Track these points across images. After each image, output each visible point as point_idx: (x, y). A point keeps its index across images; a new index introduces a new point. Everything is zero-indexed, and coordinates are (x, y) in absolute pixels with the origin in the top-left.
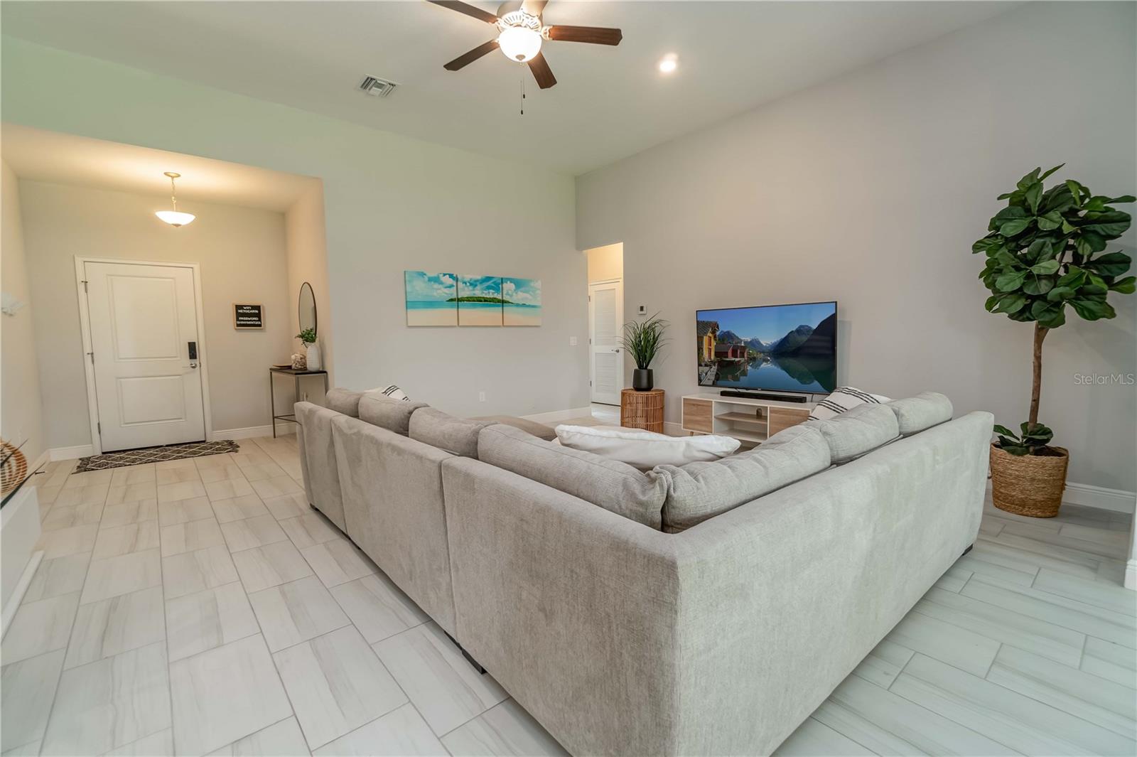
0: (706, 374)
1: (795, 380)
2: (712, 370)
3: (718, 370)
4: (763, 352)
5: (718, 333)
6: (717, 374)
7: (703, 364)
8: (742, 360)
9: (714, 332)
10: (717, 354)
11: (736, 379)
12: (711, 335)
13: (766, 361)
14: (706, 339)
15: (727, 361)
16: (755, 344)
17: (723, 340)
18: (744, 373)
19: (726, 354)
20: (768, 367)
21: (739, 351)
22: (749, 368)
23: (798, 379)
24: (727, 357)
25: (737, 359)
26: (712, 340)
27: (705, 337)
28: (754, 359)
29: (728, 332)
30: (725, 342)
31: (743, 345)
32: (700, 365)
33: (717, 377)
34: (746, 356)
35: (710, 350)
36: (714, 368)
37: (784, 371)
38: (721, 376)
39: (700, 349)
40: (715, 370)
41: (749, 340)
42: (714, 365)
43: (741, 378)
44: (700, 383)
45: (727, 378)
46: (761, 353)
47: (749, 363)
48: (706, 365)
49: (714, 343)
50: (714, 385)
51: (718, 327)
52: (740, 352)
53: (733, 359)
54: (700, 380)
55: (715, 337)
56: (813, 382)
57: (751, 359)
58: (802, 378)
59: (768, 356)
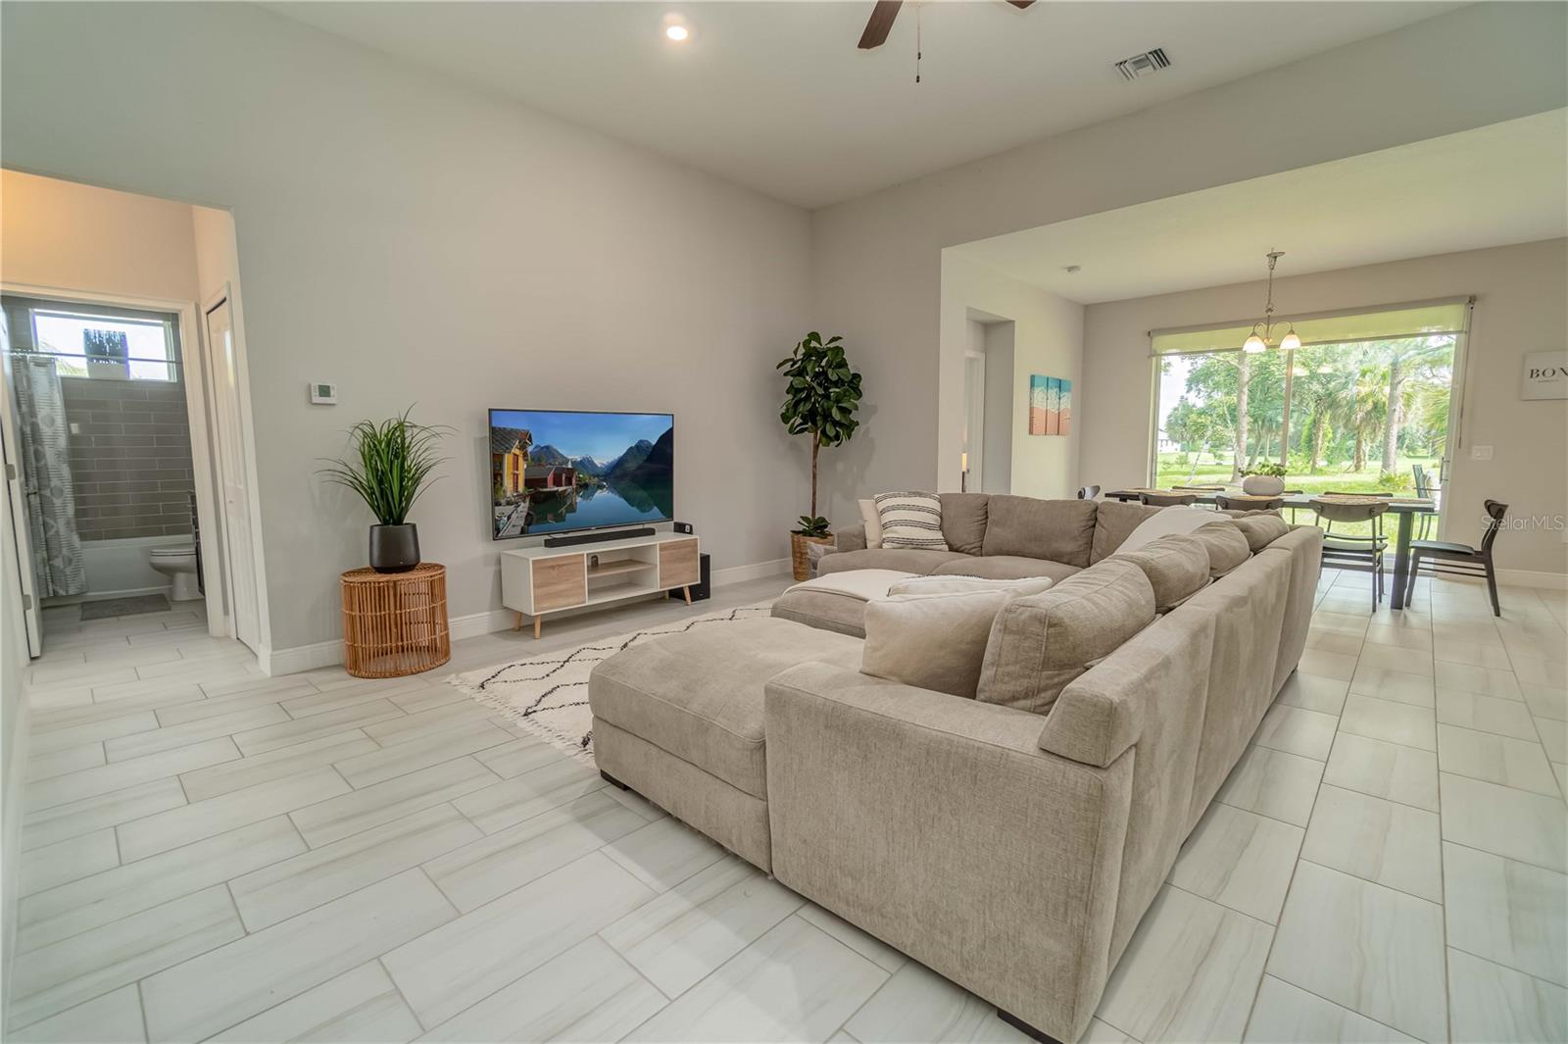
0: (509, 517)
1: (635, 509)
2: (519, 509)
3: (529, 509)
4: (598, 476)
5: (530, 449)
6: (528, 514)
7: (503, 501)
8: (569, 489)
9: (523, 447)
10: (528, 483)
11: (560, 518)
12: (517, 452)
13: (600, 487)
14: (508, 459)
15: (544, 493)
16: (586, 464)
17: (539, 460)
18: (572, 509)
19: (543, 482)
20: (605, 497)
21: (564, 475)
22: (579, 500)
23: (638, 508)
24: (546, 487)
25: (561, 489)
26: (521, 460)
27: (506, 455)
28: (585, 486)
29: (547, 447)
30: (543, 463)
31: (570, 466)
32: (497, 504)
33: (529, 520)
34: (574, 482)
35: (516, 477)
36: (524, 507)
37: (622, 500)
38: (535, 518)
39: (497, 476)
40: (526, 509)
41: (579, 459)
42: (524, 502)
43: (568, 515)
44: (497, 532)
45: (546, 519)
46: (594, 476)
47: (578, 493)
48: (509, 503)
49: (523, 465)
50: (523, 532)
51: (530, 439)
52: (566, 478)
53: (556, 489)
54: (497, 530)
55: (525, 455)
56: (651, 509)
57: (581, 486)
58: (642, 506)
59: (604, 481)
